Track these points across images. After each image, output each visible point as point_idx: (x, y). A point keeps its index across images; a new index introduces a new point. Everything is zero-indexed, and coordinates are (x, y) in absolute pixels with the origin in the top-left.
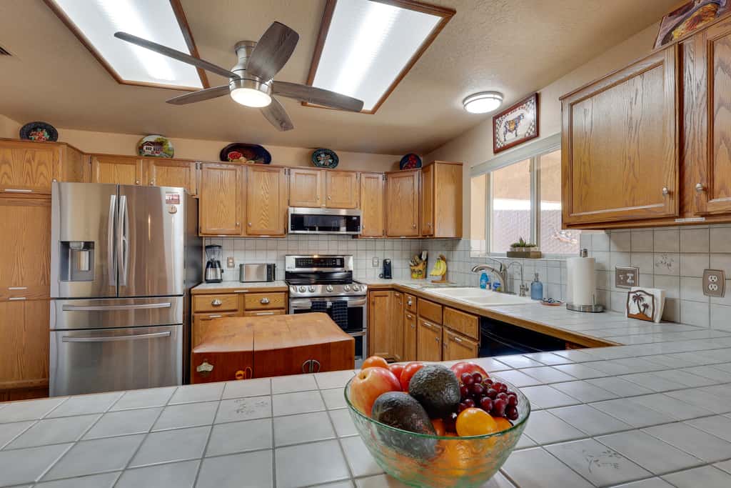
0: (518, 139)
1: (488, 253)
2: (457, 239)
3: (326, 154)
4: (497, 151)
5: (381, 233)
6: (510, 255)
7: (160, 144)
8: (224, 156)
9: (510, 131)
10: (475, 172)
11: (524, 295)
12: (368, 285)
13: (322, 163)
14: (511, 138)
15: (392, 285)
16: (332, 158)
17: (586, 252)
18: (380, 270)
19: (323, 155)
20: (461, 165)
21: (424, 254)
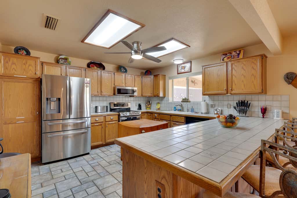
0: (185, 71)
1: (173, 101)
2: (164, 97)
3: (123, 68)
4: (178, 74)
5: (140, 95)
6: (182, 102)
7: (66, 59)
8: (89, 66)
9: (183, 69)
10: (170, 78)
11: (188, 112)
12: (141, 112)
13: (122, 71)
14: (183, 71)
15: (147, 111)
16: (125, 69)
17: (205, 100)
18: (137, 107)
19: (122, 68)
20: (165, 75)
21: (151, 101)
